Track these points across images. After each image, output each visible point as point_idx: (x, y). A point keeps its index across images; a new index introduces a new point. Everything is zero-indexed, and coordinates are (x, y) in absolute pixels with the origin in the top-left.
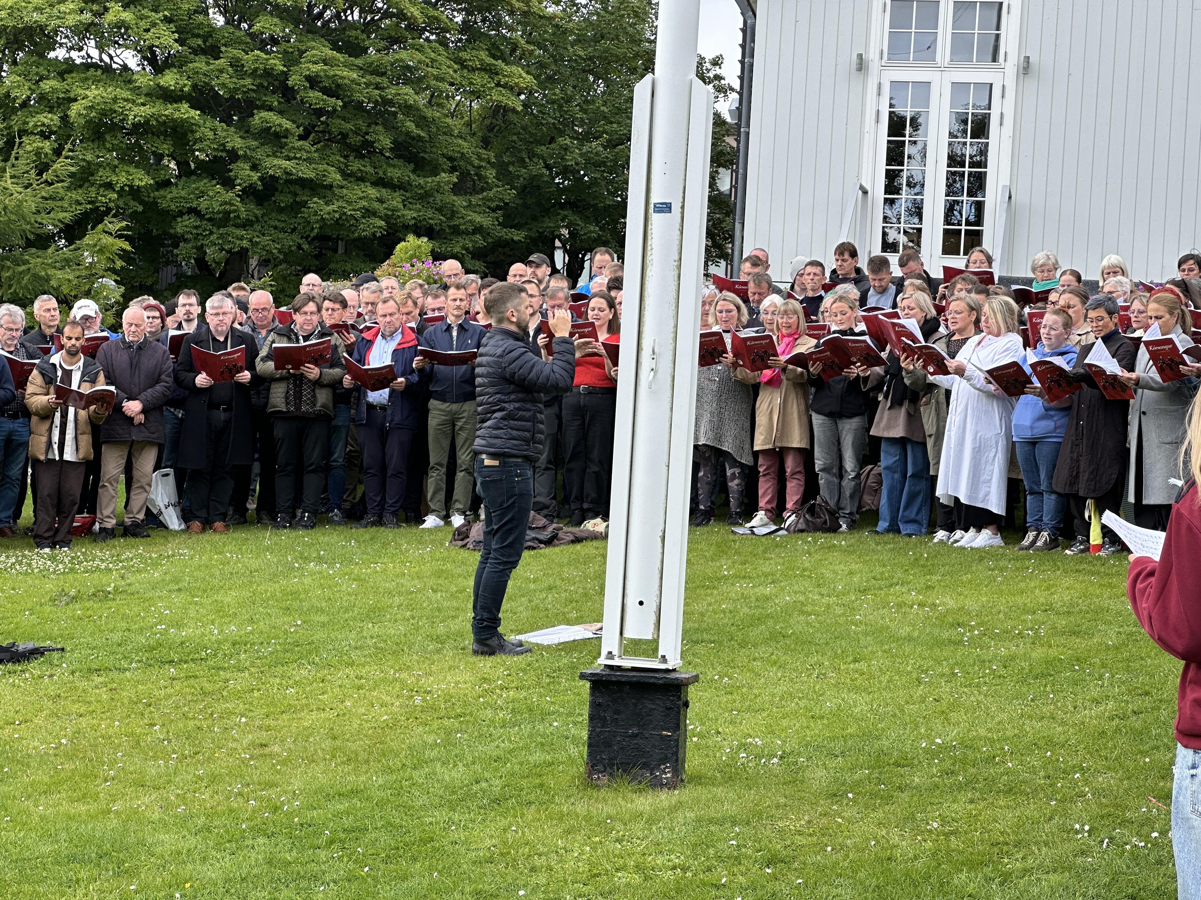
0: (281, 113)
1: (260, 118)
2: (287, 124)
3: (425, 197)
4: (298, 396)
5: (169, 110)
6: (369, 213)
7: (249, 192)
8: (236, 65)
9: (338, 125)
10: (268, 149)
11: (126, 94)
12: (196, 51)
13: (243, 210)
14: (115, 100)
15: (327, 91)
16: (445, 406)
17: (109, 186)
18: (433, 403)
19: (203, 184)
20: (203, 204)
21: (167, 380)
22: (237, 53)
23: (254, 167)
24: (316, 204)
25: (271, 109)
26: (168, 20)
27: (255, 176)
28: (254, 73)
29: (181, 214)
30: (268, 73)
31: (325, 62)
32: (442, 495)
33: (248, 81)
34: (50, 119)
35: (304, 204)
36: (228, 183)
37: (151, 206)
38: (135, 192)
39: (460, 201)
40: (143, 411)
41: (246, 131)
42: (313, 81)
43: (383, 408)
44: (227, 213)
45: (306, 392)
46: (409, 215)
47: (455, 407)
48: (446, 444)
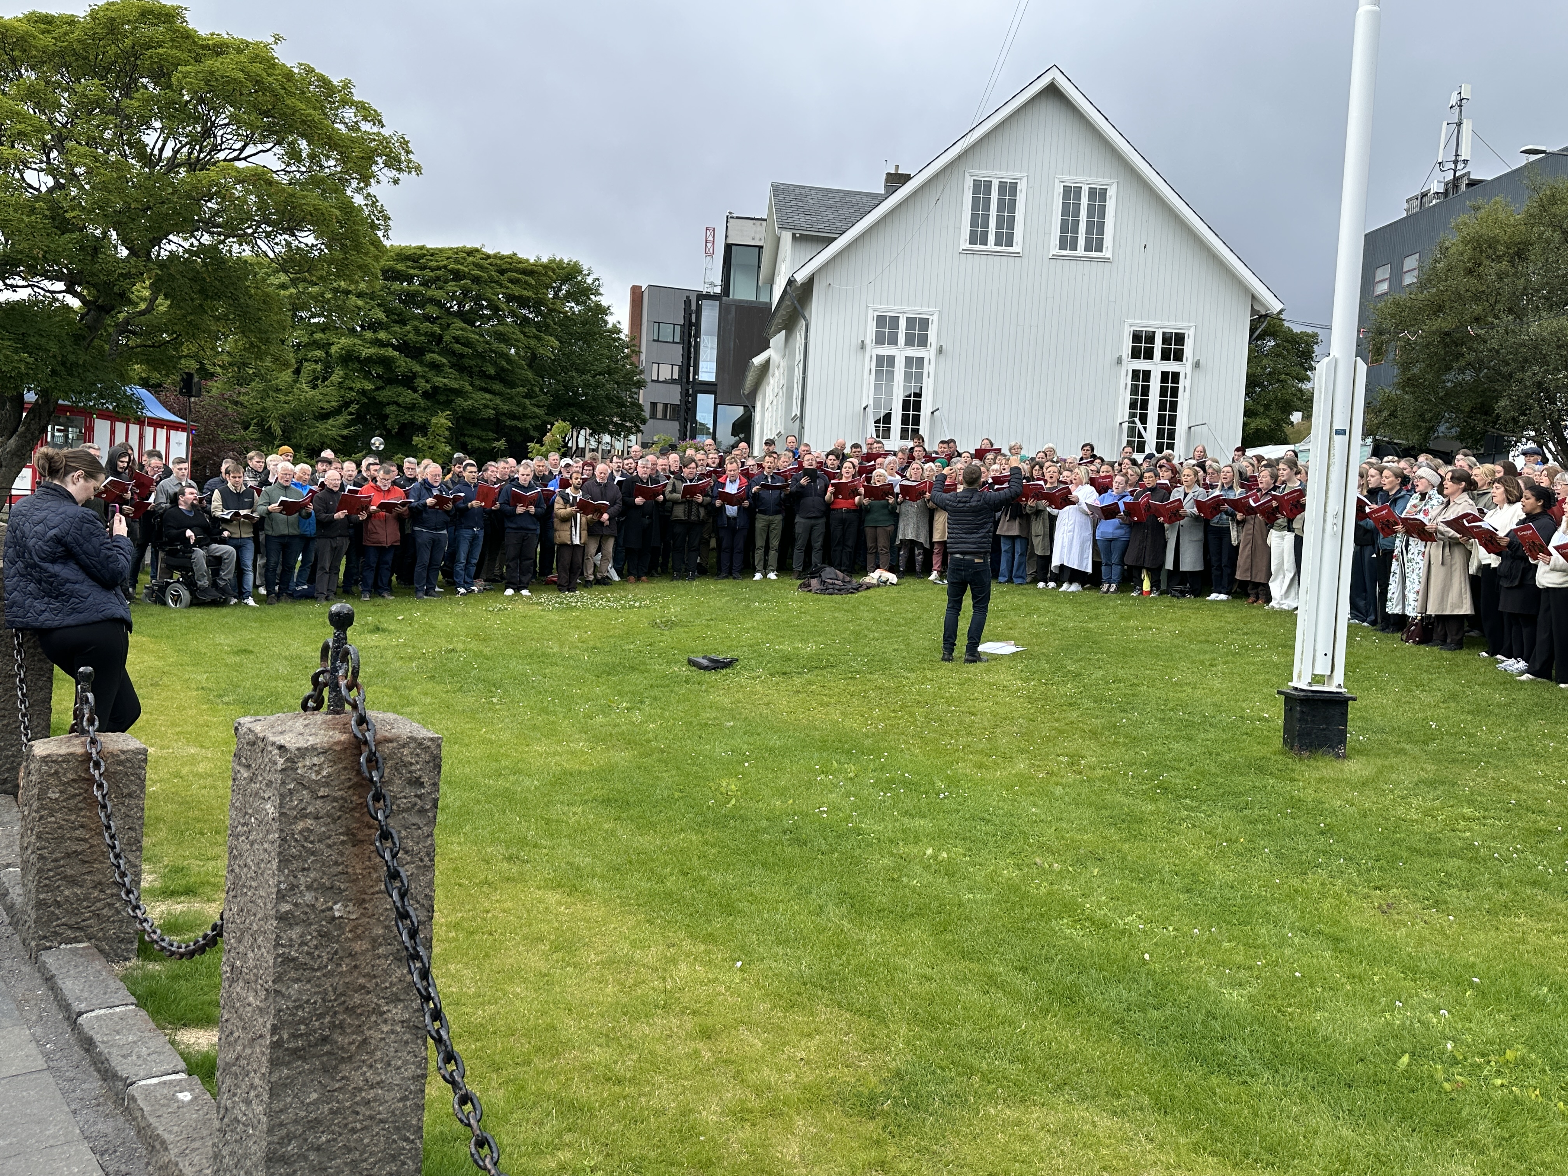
0: (439, 354)
1: (429, 357)
2: (444, 360)
3: (510, 399)
4: (690, 512)
5: (382, 351)
6: (486, 406)
7: (426, 395)
8: (417, 330)
9: (467, 362)
10: (433, 372)
11: (360, 342)
12: (395, 322)
13: (422, 402)
14: (354, 345)
15: (463, 344)
16: (765, 517)
17: (351, 389)
18: (759, 516)
19: (400, 389)
20: (401, 399)
21: (620, 503)
22: (416, 323)
23: (427, 382)
24: (459, 401)
25: (434, 352)
26: (379, 305)
27: (428, 386)
28: (426, 334)
29: (388, 404)
30: (433, 334)
31: (461, 329)
32: (762, 563)
33: (423, 338)
34: (319, 353)
35: (453, 401)
36: (415, 391)
37: (373, 400)
38: (363, 392)
39: (527, 402)
40: (609, 519)
41: (421, 363)
42: (457, 340)
43: (734, 518)
44: (414, 404)
45: (694, 510)
46: (505, 407)
47: (771, 518)
48: (765, 536)
